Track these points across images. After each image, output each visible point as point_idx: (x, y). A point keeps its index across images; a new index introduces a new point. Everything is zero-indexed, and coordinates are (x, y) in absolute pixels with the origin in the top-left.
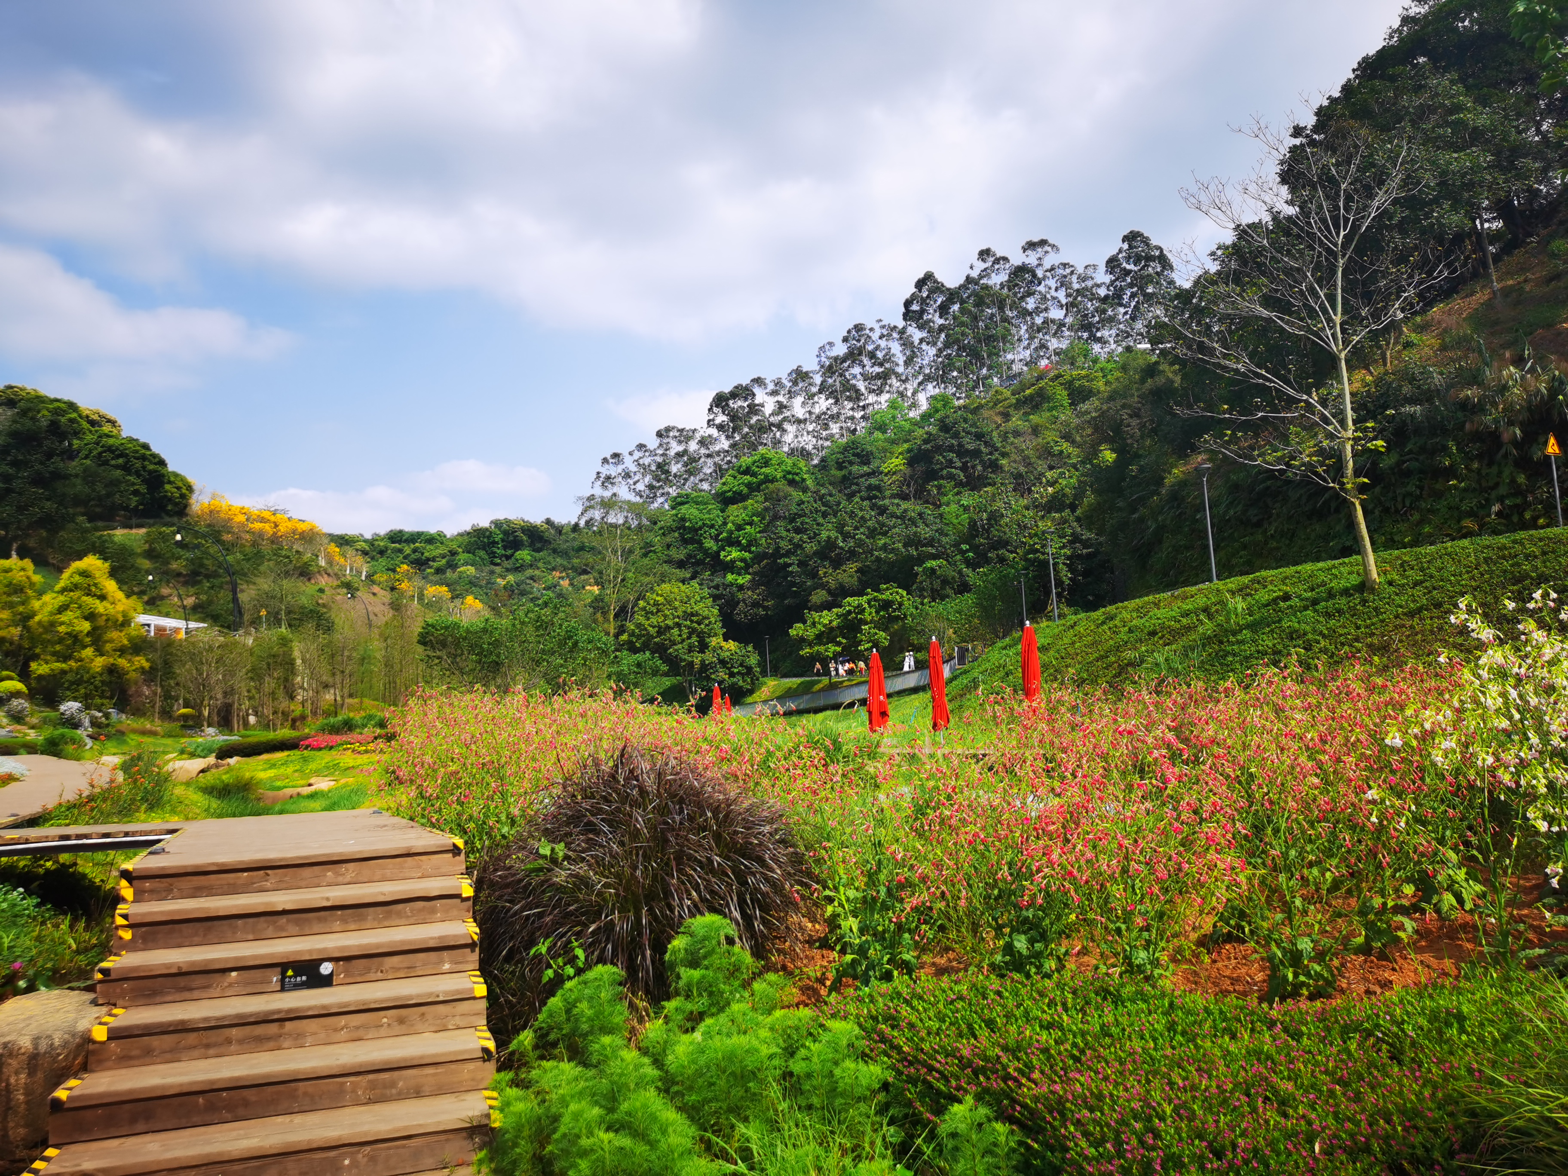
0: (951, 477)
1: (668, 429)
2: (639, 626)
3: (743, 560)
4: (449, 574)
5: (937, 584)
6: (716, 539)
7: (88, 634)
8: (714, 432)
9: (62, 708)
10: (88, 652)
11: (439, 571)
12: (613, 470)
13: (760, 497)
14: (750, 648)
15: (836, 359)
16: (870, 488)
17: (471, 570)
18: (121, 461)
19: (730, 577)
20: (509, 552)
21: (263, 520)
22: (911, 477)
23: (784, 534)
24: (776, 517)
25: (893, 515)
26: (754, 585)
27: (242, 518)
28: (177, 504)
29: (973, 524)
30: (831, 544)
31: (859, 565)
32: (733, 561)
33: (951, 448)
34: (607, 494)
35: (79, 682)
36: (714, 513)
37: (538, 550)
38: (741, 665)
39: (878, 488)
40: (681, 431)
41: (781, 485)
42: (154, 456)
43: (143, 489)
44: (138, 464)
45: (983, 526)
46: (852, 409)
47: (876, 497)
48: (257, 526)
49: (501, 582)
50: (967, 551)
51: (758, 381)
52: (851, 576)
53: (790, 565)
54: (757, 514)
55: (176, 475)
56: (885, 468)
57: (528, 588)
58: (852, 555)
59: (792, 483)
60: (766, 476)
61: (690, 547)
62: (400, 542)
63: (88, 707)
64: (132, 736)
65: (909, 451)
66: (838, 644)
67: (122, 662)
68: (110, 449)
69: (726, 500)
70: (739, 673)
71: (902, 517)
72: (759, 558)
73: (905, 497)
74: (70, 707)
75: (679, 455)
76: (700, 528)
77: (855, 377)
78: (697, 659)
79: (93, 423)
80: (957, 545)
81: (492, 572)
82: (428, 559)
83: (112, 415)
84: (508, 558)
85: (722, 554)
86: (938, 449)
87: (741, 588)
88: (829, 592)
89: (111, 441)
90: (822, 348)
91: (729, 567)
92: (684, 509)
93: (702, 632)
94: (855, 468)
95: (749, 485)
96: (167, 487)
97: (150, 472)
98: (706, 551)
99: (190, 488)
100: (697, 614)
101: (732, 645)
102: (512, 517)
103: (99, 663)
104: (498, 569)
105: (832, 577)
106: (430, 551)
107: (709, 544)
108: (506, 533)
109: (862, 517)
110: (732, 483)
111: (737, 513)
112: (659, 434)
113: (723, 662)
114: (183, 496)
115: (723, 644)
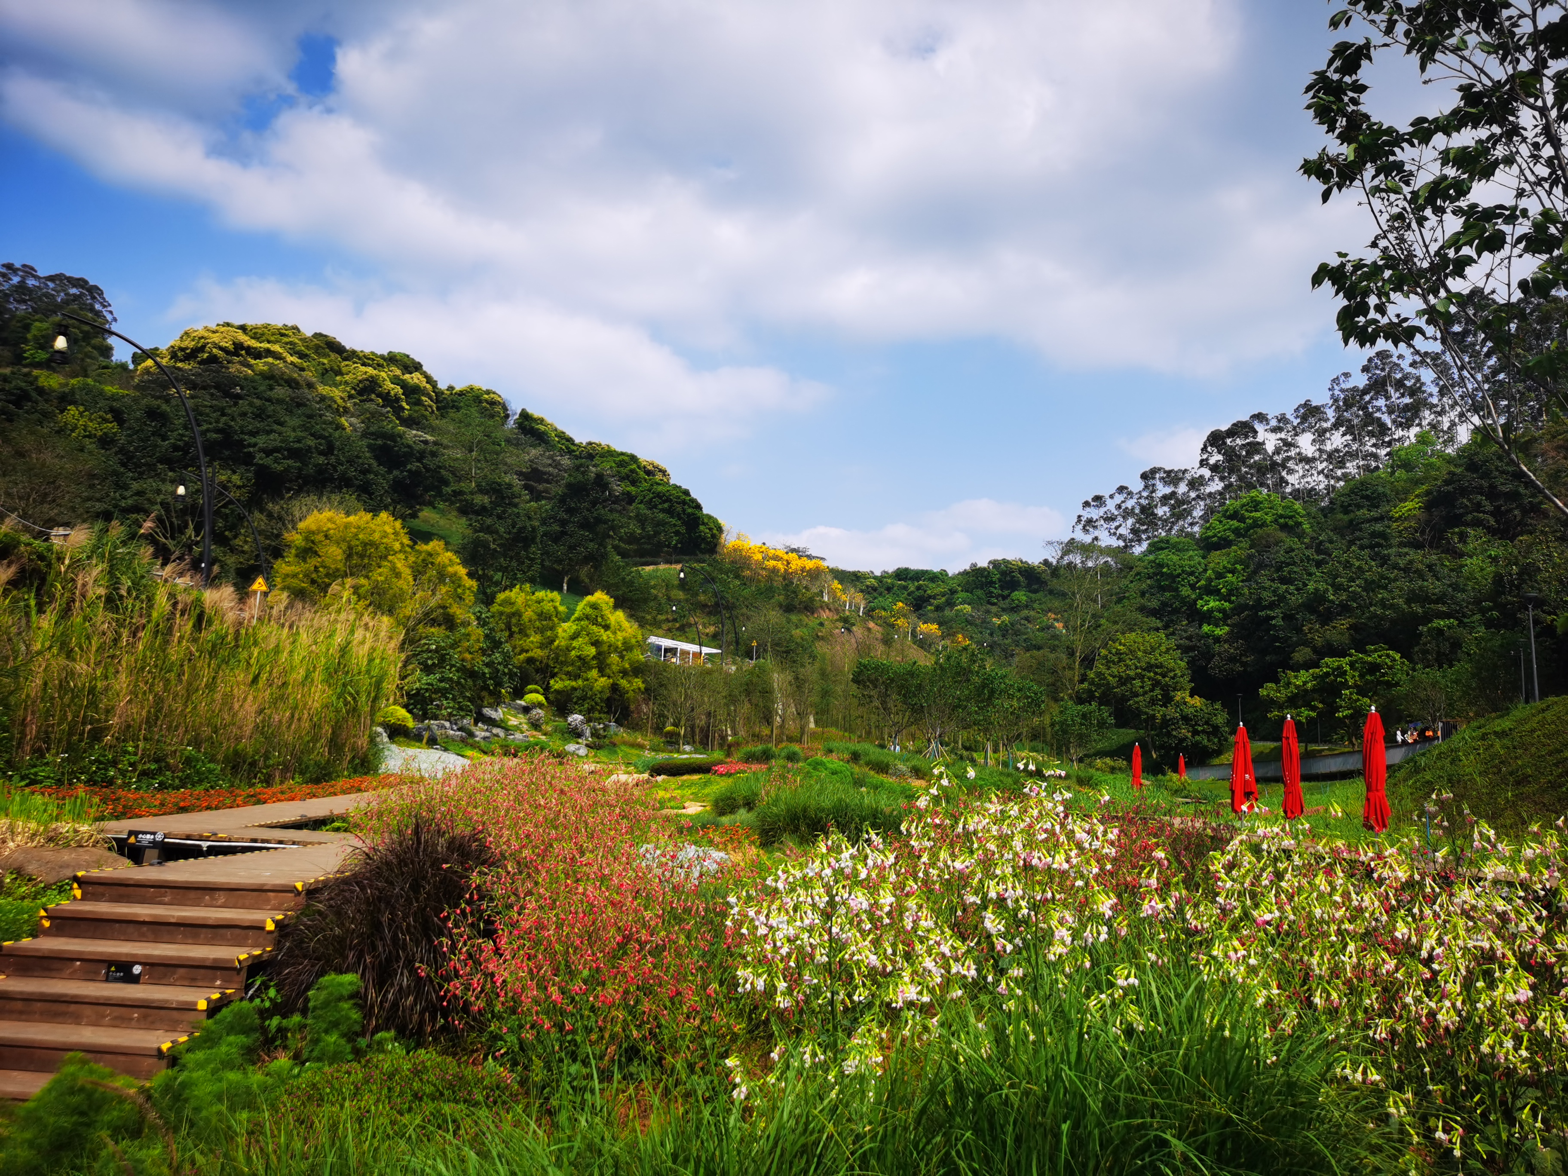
0: (1476, 523)
1: (1154, 471)
2: (1099, 674)
3: (1221, 610)
4: (948, 613)
5: (1446, 647)
6: (1193, 587)
7: (594, 658)
8: (1206, 473)
9: (570, 719)
10: (594, 673)
11: (938, 608)
12: (1094, 513)
13: (1245, 543)
14: (1218, 706)
15: (1355, 389)
16: (1374, 535)
17: (968, 608)
18: (666, 505)
19: (1206, 628)
20: (1006, 593)
21: (776, 558)
22: (1428, 522)
23: (1268, 583)
24: (1261, 566)
25: (1395, 566)
26: (1231, 638)
27: (759, 557)
28: (708, 543)
29: (1498, 579)
30: (1319, 598)
31: (1352, 621)
32: (1210, 611)
33: (1480, 490)
34: (1088, 539)
35: (584, 698)
36: (1193, 558)
37: (1035, 592)
38: (1207, 723)
39: (1383, 535)
40: (1169, 473)
41: (1272, 529)
42: (694, 501)
43: (683, 530)
44: (679, 508)
45: (1511, 582)
46: (1374, 445)
47: (1379, 545)
48: (772, 563)
49: (997, 621)
50: (1491, 609)
51: (1260, 417)
52: (1342, 634)
53: (1273, 618)
54: (1241, 562)
55: (709, 517)
56: (1396, 513)
57: (1022, 628)
58: (1345, 609)
59: (1284, 527)
60: (1255, 520)
61: (1168, 594)
62: (905, 579)
63: (589, 720)
64: (623, 748)
65: (1428, 493)
66: (1313, 708)
67: (623, 683)
68: (659, 495)
69: (1208, 545)
70: (1203, 731)
71: (1406, 570)
72: (1239, 609)
73: (1417, 545)
74: (576, 718)
75: (1165, 499)
76: (1179, 575)
77: (1379, 409)
78: (1159, 712)
79: (648, 473)
80: (1478, 602)
81: (988, 612)
82: (930, 597)
83: (663, 465)
84: (1004, 598)
85: (1200, 602)
86: (1464, 492)
87: (1217, 639)
88: (1315, 650)
89: (660, 488)
90: (1336, 381)
91: (1206, 617)
92: (1163, 555)
93: (1167, 685)
94: (1363, 513)
95: (1236, 532)
96: (702, 528)
97: (689, 515)
98: (1183, 601)
99: (720, 529)
100: (1161, 666)
101: (1197, 701)
102: (1010, 558)
103: (603, 682)
104: (994, 609)
105: (1318, 634)
106: (933, 589)
107: (1185, 591)
108: (1004, 573)
109: (1359, 568)
110: (1220, 528)
111: (1219, 559)
112: (1144, 476)
113: (1185, 718)
114: (713, 536)
115: (1188, 699)
